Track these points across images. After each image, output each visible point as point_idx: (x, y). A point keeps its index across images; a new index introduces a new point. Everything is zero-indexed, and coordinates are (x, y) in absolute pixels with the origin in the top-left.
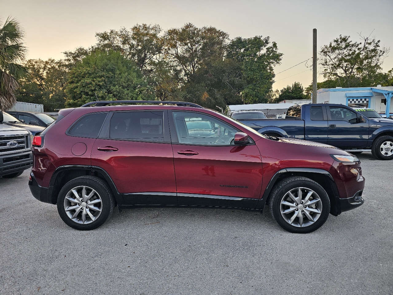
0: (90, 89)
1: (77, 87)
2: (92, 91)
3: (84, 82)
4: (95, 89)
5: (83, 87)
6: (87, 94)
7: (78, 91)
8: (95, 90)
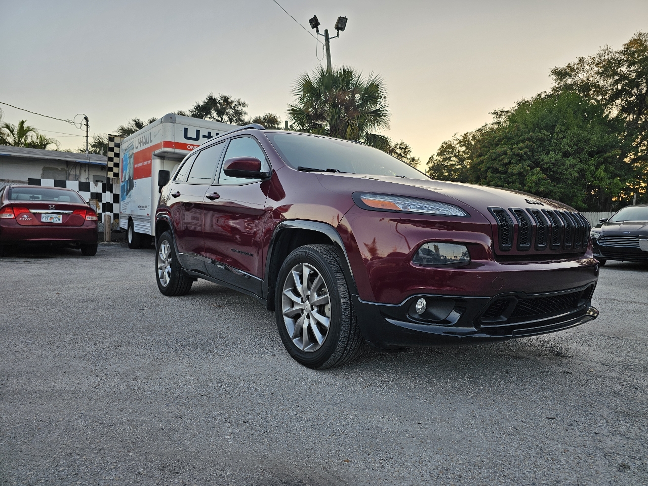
0: (502, 162)
1: (482, 162)
2: (506, 165)
3: (495, 153)
4: (510, 161)
5: (493, 160)
6: (495, 171)
7: (483, 167)
8: (510, 163)
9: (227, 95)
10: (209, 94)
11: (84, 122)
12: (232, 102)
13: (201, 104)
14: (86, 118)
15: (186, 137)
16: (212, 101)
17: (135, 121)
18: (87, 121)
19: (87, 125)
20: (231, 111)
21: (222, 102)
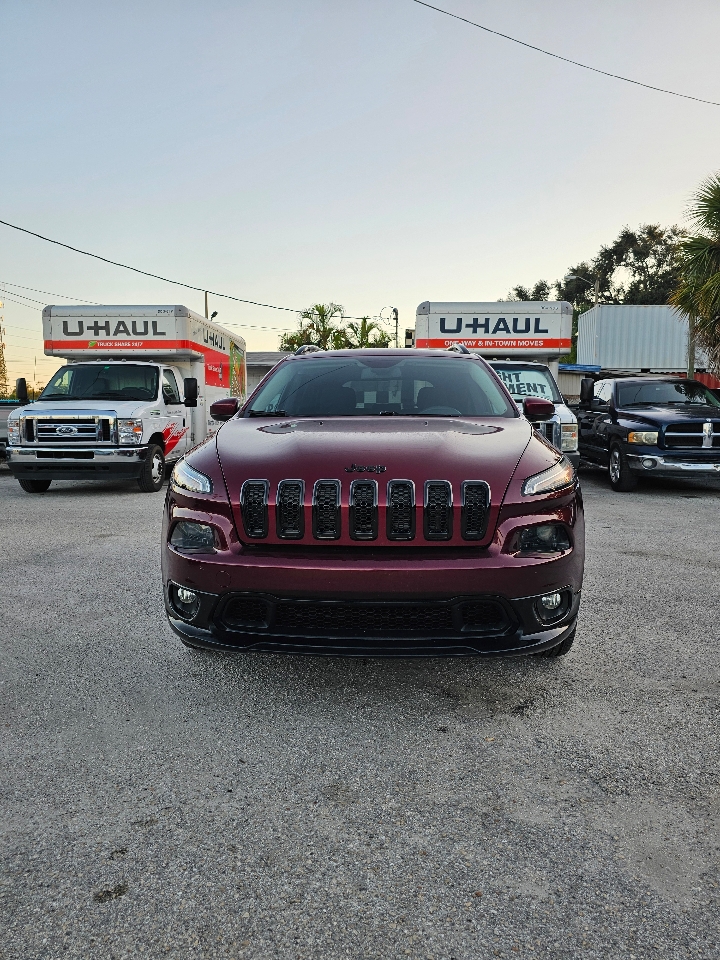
9: (653, 223)
10: (623, 229)
11: (394, 316)
12: (661, 234)
13: (610, 246)
14: (395, 311)
15: (443, 330)
16: (628, 239)
17: (517, 290)
18: (397, 314)
19: (396, 319)
20: (659, 248)
21: (645, 236)
